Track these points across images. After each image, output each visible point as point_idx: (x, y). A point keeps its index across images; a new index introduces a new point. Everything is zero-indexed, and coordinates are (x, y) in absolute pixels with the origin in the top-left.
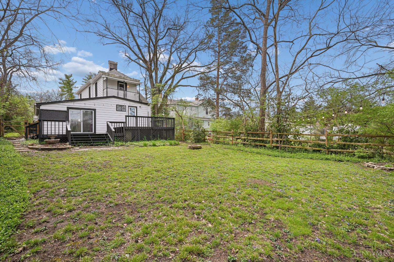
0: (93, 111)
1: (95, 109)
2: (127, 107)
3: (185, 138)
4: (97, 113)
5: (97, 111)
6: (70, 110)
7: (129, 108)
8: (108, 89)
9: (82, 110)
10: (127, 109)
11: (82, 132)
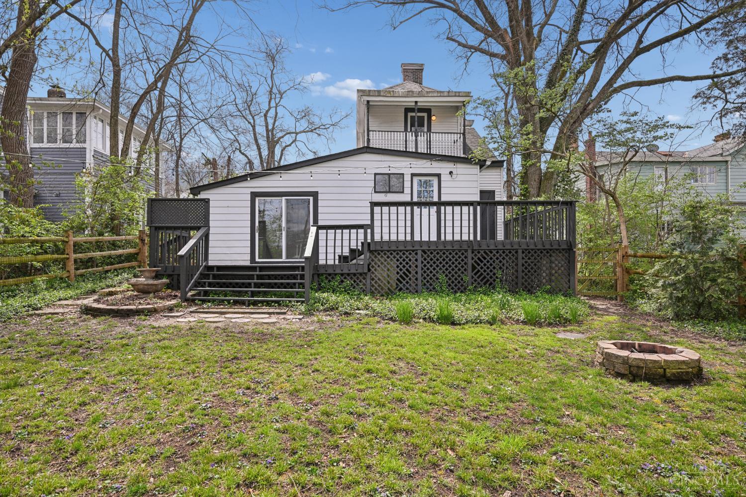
0: (311, 198)
1: (317, 192)
2: (407, 178)
3: (632, 287)
4: (320, 203)
5: (320, 197)
6: (257, 199)
7: (416, 180)
8: (371, 133)
9: (284, 198)
10: (407, 184)
11: (284, 259)
